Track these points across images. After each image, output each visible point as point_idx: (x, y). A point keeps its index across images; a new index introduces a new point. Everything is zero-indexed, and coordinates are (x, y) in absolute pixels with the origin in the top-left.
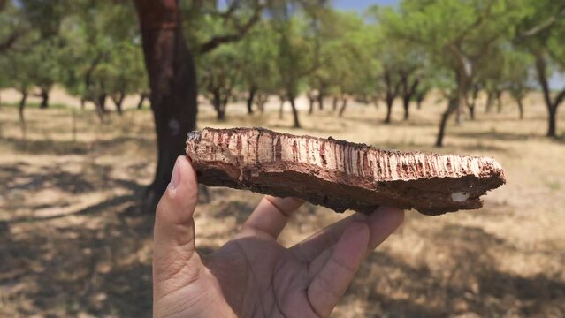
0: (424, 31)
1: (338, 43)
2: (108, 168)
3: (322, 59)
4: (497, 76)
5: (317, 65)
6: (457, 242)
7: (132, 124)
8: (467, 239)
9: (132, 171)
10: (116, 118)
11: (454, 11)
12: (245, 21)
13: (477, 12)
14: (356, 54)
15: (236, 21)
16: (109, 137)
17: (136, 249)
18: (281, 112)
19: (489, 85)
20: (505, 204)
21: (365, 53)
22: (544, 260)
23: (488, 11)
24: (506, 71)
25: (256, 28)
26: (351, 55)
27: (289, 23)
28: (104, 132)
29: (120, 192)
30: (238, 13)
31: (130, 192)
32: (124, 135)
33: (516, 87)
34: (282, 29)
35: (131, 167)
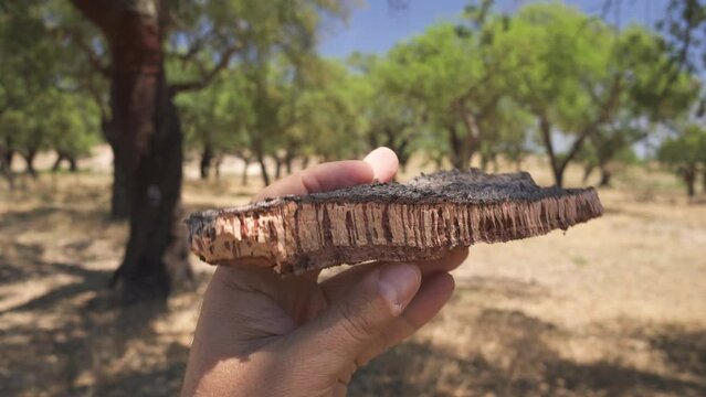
0: (428, 85)
1: (320, 95)
2: (37, 249)
3: (298, 114)
4: (494, 138)
5: (292, 121)
6: (504, 328)
7: (54, 190)
8: (510, 324)
9: (71, 251)
10: (30, 183)
11: (458, 63)
12: (211, 66)
13: (486, 66)
14: (340, 108)
15: (200, 65)
16: (25, 207)
17: (120, 352)
18: (245, 178)
19: (485, 147)
20: (533, 283)
21: (352, 109)
22: (600, 344)
23: (498, 64)
24: (504, 133)
25: (224, 74)
26: (334, 110)
27: (263, 69)
28: (18, 201)
29: (64, 280)
30: (201, 56)
31: (79, 280)
32: (46, 205)
33: (513, 149)
34: (256, 78)
35: (68, 247)
